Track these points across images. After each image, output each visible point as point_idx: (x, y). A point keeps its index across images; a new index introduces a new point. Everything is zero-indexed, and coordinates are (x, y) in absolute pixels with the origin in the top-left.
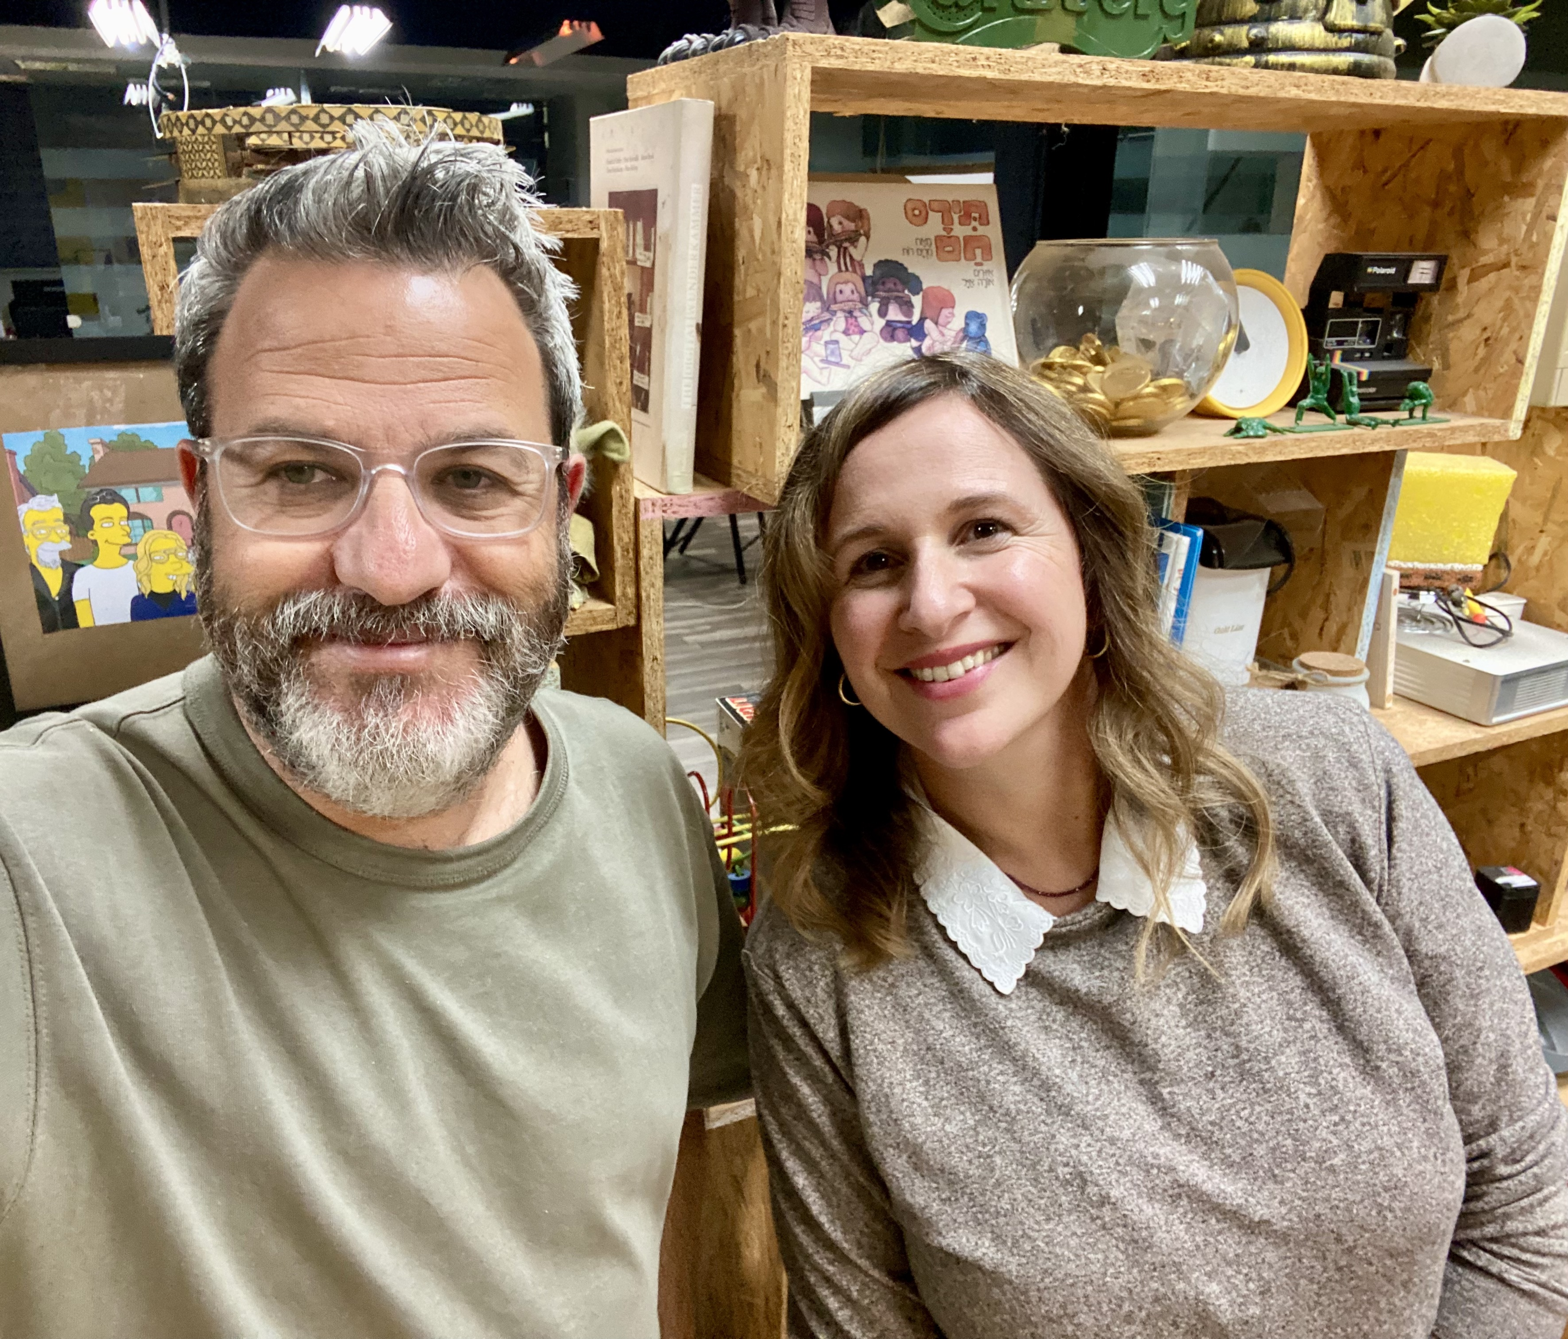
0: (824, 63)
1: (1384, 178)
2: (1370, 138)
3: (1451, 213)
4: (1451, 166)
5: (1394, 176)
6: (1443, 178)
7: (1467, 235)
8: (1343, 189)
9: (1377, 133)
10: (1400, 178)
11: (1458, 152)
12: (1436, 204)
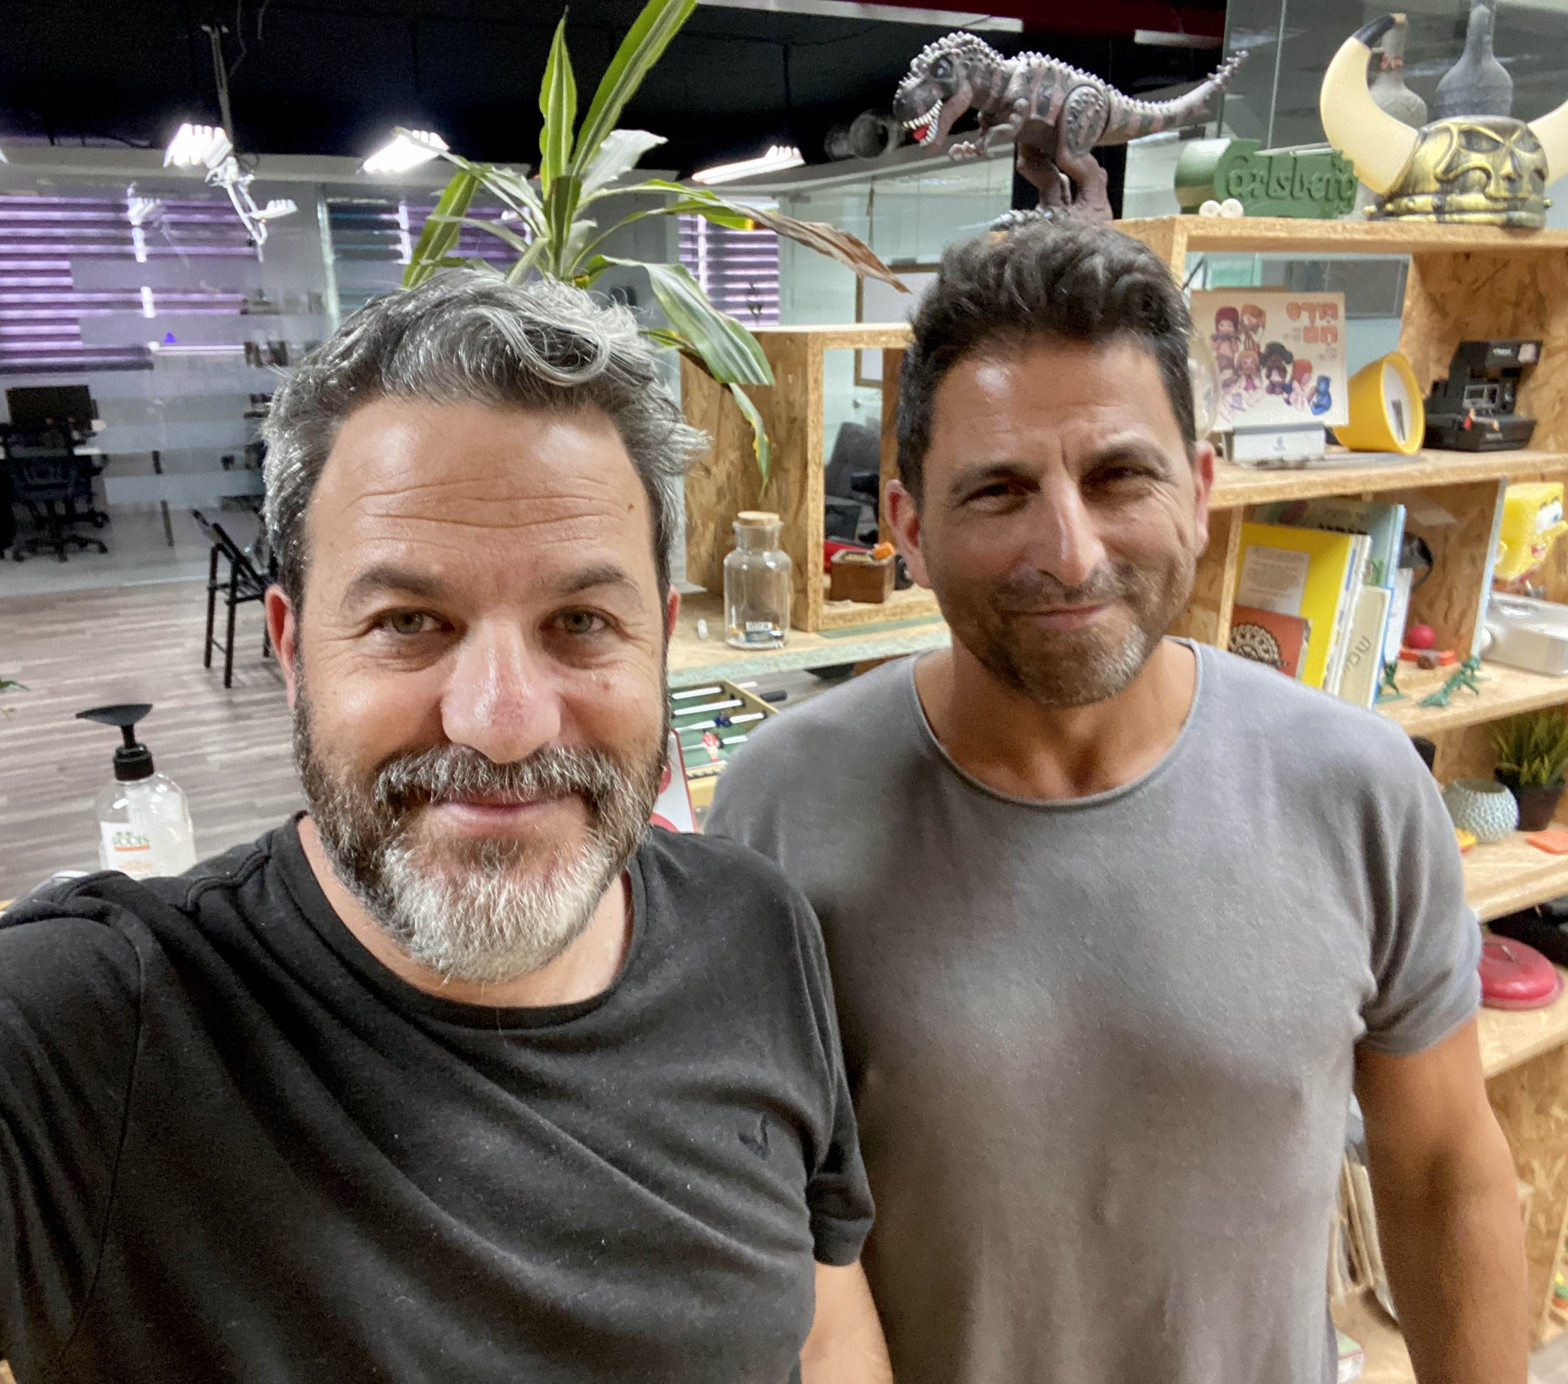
0: (1194, 233)
1: (1474, 287)
2: (1462, 259)
3: (1529, 311)
4: (1527, 280)
5: (1483, 285)
6: (1522, 288)
7: (1542, 327)
8: (1443, 295)
9: (1468, 255)
10: (1487, 287)
11: (1532, 269)
12: (1517, 305)
